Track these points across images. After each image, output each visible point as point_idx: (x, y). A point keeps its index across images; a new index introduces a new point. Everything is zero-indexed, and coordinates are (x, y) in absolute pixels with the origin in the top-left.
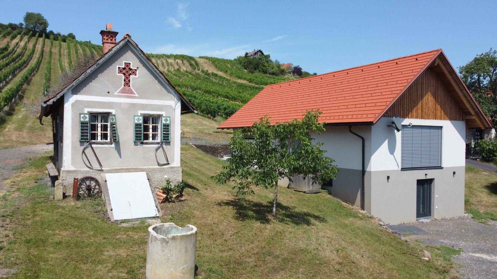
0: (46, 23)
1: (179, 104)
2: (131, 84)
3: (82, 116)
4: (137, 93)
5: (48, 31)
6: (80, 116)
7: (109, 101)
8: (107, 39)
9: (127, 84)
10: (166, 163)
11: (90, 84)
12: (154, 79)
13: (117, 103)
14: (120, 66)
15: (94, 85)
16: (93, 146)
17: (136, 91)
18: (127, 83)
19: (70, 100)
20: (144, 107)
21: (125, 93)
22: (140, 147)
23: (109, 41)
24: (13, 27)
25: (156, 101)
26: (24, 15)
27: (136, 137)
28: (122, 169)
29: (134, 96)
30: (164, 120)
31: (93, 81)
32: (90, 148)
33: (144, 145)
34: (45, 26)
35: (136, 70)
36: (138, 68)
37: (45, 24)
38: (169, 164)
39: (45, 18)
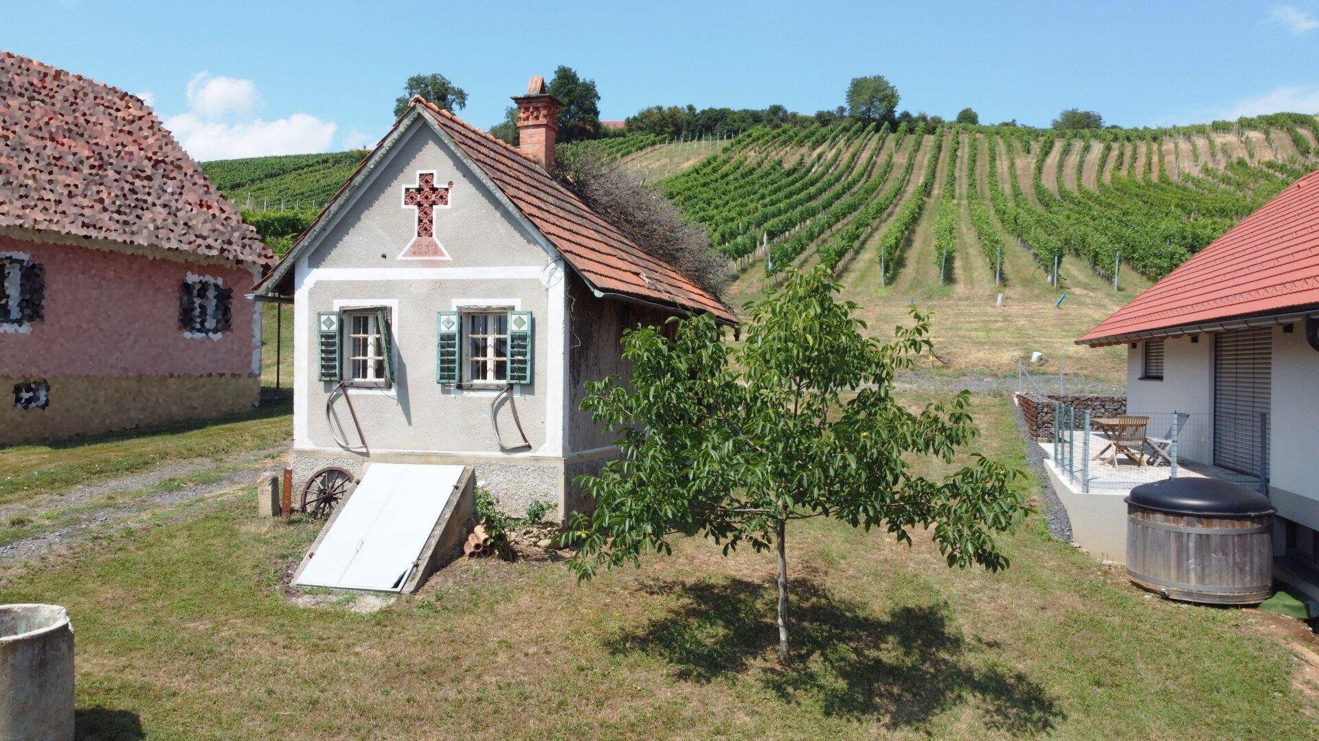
0: (893, 96)
1: (560, 274)
2: (434, 230)
3: (323, 318)
4: (449, 252)
5: (897, 115)
6: (319, 320)
7: (385, 278)
8: (527, 118)
9: (426, 229)
10: (524, 444)
11: (346, 238)
12: (491, 207)
13: (402, 282)
14: (408, 186)
15: (353, 240)
16: (351, 392)
17: (446, 247)
18: (425, 227)
19: (306, 281)
20: (465, 287)
21: (420, 254)
22: (456, 398)
23: (531, 122)
24: (824, 119)
25: (497, 269)
26: (847, 86)
27: (442, 370)
28: (411, 454)
29: (442, 261)
30: (515, 321)
31: (352, 231)
32: (343, 398)
33: (465, 393)
34: (890, 102)
35: (447, 190)
36: (451, 183)
37: (891, 98)
38: (529, 447)
39: (891, 85)
